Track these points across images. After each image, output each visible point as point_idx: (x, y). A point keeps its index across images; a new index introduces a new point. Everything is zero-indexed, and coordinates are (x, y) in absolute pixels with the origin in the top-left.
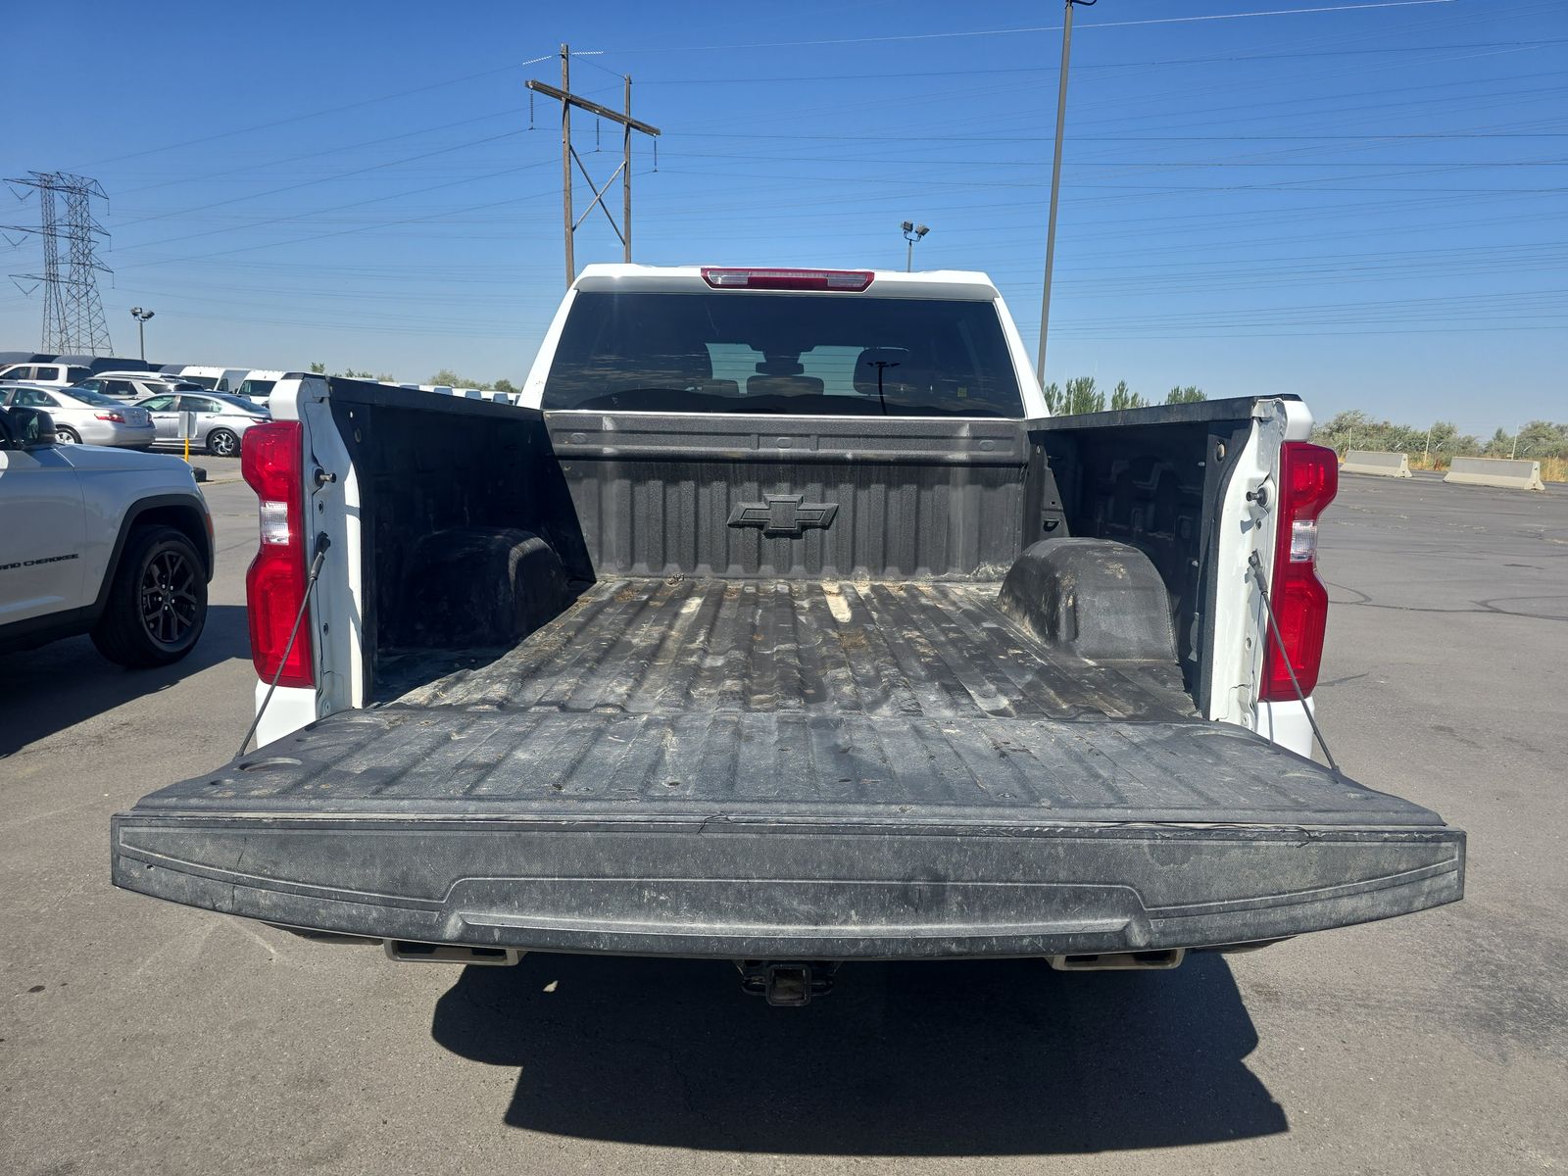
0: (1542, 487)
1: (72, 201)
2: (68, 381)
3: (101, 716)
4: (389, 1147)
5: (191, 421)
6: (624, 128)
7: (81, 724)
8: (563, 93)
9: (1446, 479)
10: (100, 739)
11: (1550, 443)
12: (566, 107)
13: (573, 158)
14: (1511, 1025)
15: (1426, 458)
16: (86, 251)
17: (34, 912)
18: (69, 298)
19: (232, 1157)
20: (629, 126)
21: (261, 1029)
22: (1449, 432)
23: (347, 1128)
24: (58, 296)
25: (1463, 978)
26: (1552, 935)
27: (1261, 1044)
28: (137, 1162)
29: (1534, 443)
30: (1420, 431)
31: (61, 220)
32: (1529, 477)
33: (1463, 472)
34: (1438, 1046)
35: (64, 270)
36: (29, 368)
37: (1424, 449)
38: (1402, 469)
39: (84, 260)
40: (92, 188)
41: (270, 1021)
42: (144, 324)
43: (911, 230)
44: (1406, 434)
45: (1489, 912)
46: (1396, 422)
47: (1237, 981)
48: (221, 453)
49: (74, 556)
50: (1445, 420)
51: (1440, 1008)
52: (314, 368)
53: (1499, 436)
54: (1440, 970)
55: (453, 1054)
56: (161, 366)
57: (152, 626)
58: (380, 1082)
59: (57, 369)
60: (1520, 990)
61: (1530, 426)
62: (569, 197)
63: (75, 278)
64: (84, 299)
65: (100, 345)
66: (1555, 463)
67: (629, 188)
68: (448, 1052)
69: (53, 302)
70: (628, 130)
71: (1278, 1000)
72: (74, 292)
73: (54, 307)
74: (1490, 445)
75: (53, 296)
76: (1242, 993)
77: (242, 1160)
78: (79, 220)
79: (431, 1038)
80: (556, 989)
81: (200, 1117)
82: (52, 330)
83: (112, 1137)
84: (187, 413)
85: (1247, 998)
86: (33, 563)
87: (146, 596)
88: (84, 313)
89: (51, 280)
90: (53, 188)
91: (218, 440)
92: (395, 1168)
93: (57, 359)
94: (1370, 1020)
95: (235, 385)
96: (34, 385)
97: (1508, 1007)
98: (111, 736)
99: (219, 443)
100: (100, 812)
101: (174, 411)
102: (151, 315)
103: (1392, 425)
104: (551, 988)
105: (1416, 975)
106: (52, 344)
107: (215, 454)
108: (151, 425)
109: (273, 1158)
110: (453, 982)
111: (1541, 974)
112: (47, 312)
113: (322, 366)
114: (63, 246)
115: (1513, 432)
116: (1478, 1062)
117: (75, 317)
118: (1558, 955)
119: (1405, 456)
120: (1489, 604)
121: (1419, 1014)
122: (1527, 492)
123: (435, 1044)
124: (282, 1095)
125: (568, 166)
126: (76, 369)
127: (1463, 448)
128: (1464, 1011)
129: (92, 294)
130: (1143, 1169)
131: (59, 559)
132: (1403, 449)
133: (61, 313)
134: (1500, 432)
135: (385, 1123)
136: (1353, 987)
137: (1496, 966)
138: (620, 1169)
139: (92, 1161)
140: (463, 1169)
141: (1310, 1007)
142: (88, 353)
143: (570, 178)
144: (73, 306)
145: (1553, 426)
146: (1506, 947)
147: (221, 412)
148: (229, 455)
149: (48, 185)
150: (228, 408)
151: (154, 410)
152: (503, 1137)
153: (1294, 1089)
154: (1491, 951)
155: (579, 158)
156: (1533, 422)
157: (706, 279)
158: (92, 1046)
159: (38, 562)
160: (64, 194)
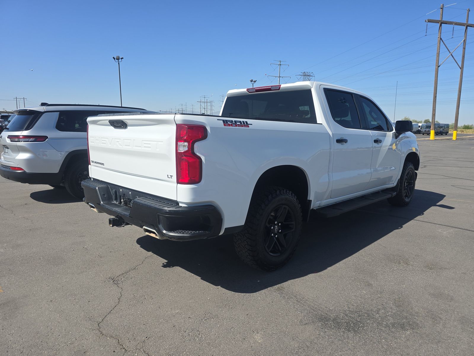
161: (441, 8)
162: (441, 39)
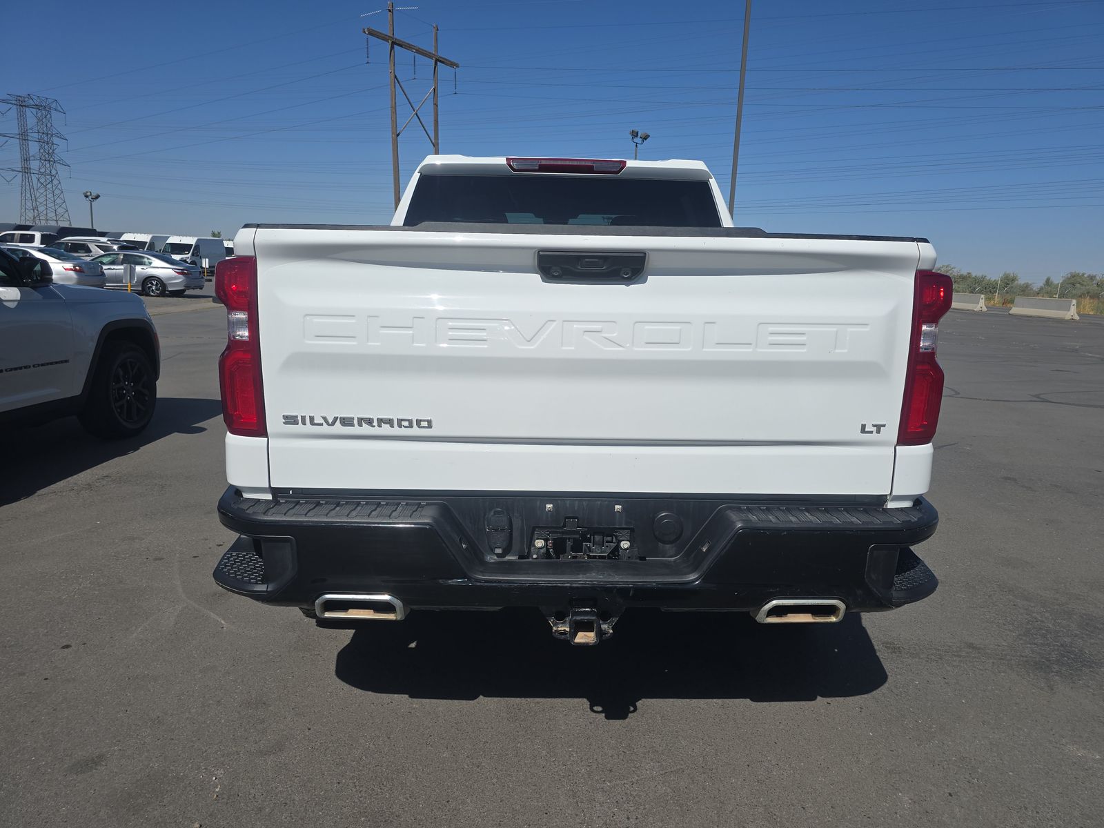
0: (1077, 318)
1: (39, 115)
2: (41, 244)
3: (88, 471)
4: (313, 744)
5: (132, 271)
6: (433, 62)
7: (75, 476)
8: (389, 37)
9: (1010, 312)
10: (89, 486)
11: (1083, 287)
12: (392, 48)
13: (397, 84)
14: (1056, 668)
15: (997, 298)
16: (51, 151)
17: (58, 598)
18: (39, 185)
19: (209, 751)
20: (437, 60)
21: (220, 671)
22: (1013, 280)
23: (285, 733)
24: (31, 184)
25: (1024, 638)
26: (1084, 611)
27: (890, 680)
28: (146, 754)
29: (1073, 287)
30: (993, 279)
31: (31, 129)
32: (1069, 311)
33: (1023, 307)
34: (1008, 681)
35: (35, 165)
36: (14, 234)
37: (995, 292)
38: (979, 306)
39: (49, 158)
40: (54, 105)
41: (226, 667)
42: (93, 203)
43: (637, 136)
44: (983, 281)
45: (1041, 596)
46: (976, 273)
47: (873, 641)
48: (152, 294)
49: (66, 361)
50: (1010, 271)
51: (1008, 657)
52: (214, 235)
53: (1048, 282)
54: (1008, 633)
55: (351, 687)
56: (107, 233)
57: (119, 410)
58: (304, 704)
59: (34, 235)
60: (1062, 645)
61: (1069, 275)
62: (394, 112)
63: (43, 170)
64: (50, 186)
65: (61, 219)
66: (1087, 302)
67: (437, 106)
68: (348, 686)
69: (28, 188)
70: (436, 64)
71: (900, 652)
72: (42, 180)
73: (28, 191)
74: (1041, 289)
75: (27, 184)
76: (876, 647)
77: (216, 753)
78: (45, 129)
79: (335, 677)
80: (416, 646)
81: (185, 726)
82: (27, 207)
83: (128, 739)
84: (129, 265)
85: (880, 651)
86: (39, 365)
87: (115, 390)
88: (50, 196)
89: (25, 172)
90: (25, 106)
91: (150, 285)
92: (319, 757)
93: (33, 228)
94: (962, 665)
95: (159, 246)
96: (18, 246)
97: (1054, 656)
98: (97, 485)
99: (151, 287)
100: (96, 534)
101: (118, 264)
102: (98, 197)
103: (974, 275)
104: (413, 645)
105: (993, 636)
106: (28, 218)
107: (148, 295)
108: (103, 274)
109: (237, 751)
110: (347, 642)
111: (1076, 636)
112: (24, 195)
113: (219, 233)
114: (34, 148)
115: (1058, 280)
116: (1034, 691)
117: (44, 199)
118: (1087, 624)
119: (983, 296)
120: (1041, 396)
121: (995, 661)
122: (1067, 321)
123: (339, 681)
124: (239, 712)
125: (393, 90)
126: (47, 235)
127: (1022, 291)
128: (1025, 659)
129: (55, 182)
130: (813, 757)
131: (56, 363)
132: (981, 292)
133: (33, 196)
134: (1048, 280)
135: (309, 729)
136: (950, 644)
137: (1047, 631)
138: (468, 757)
139: (116, 753)
140: (364, 758)
141: (922, 657)
142: (53, 223)
143: (395, 99)
144: (42, 190)
145: (1086, 276)
146: (1052, 619)
147: (152, 265)
148: (158, 296)
149: (21, 104)
150: (156, 262)
151: (104, 264)
152: (389, 738)
153: (911, 707)
154: (1042, 622)
155: (401, 84)
156: (1071, 273)
157: (510, 165)
158: (108, 682)
159: (43, 365)
160: (34, 111)
161: (390, 11)
162: (395, 77)
